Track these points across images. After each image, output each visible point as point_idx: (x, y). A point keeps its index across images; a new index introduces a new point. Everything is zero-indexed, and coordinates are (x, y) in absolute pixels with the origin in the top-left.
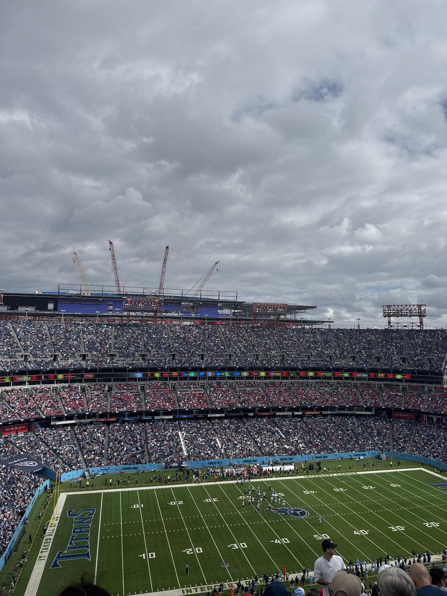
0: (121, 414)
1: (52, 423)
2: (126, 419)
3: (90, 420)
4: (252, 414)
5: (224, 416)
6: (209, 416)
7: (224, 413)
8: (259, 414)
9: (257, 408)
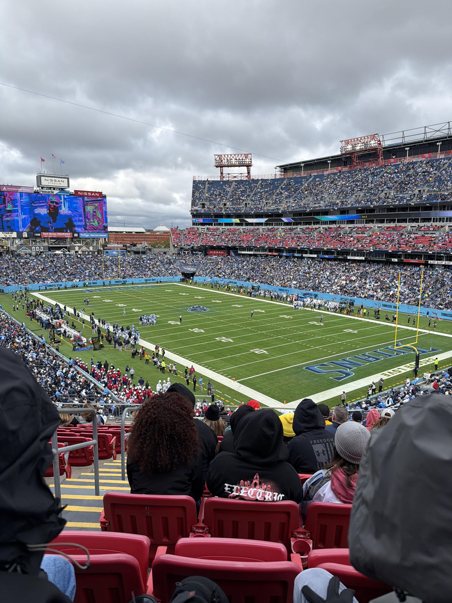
0: (279, 250)
1: (239, 252)
2: (284, 254)
3: (263, 253)
4: (396, 260)
5: (364, 259)
6: (348, 258)
7: (363, 256)
8: (405, 260)
9: (400, 252)
